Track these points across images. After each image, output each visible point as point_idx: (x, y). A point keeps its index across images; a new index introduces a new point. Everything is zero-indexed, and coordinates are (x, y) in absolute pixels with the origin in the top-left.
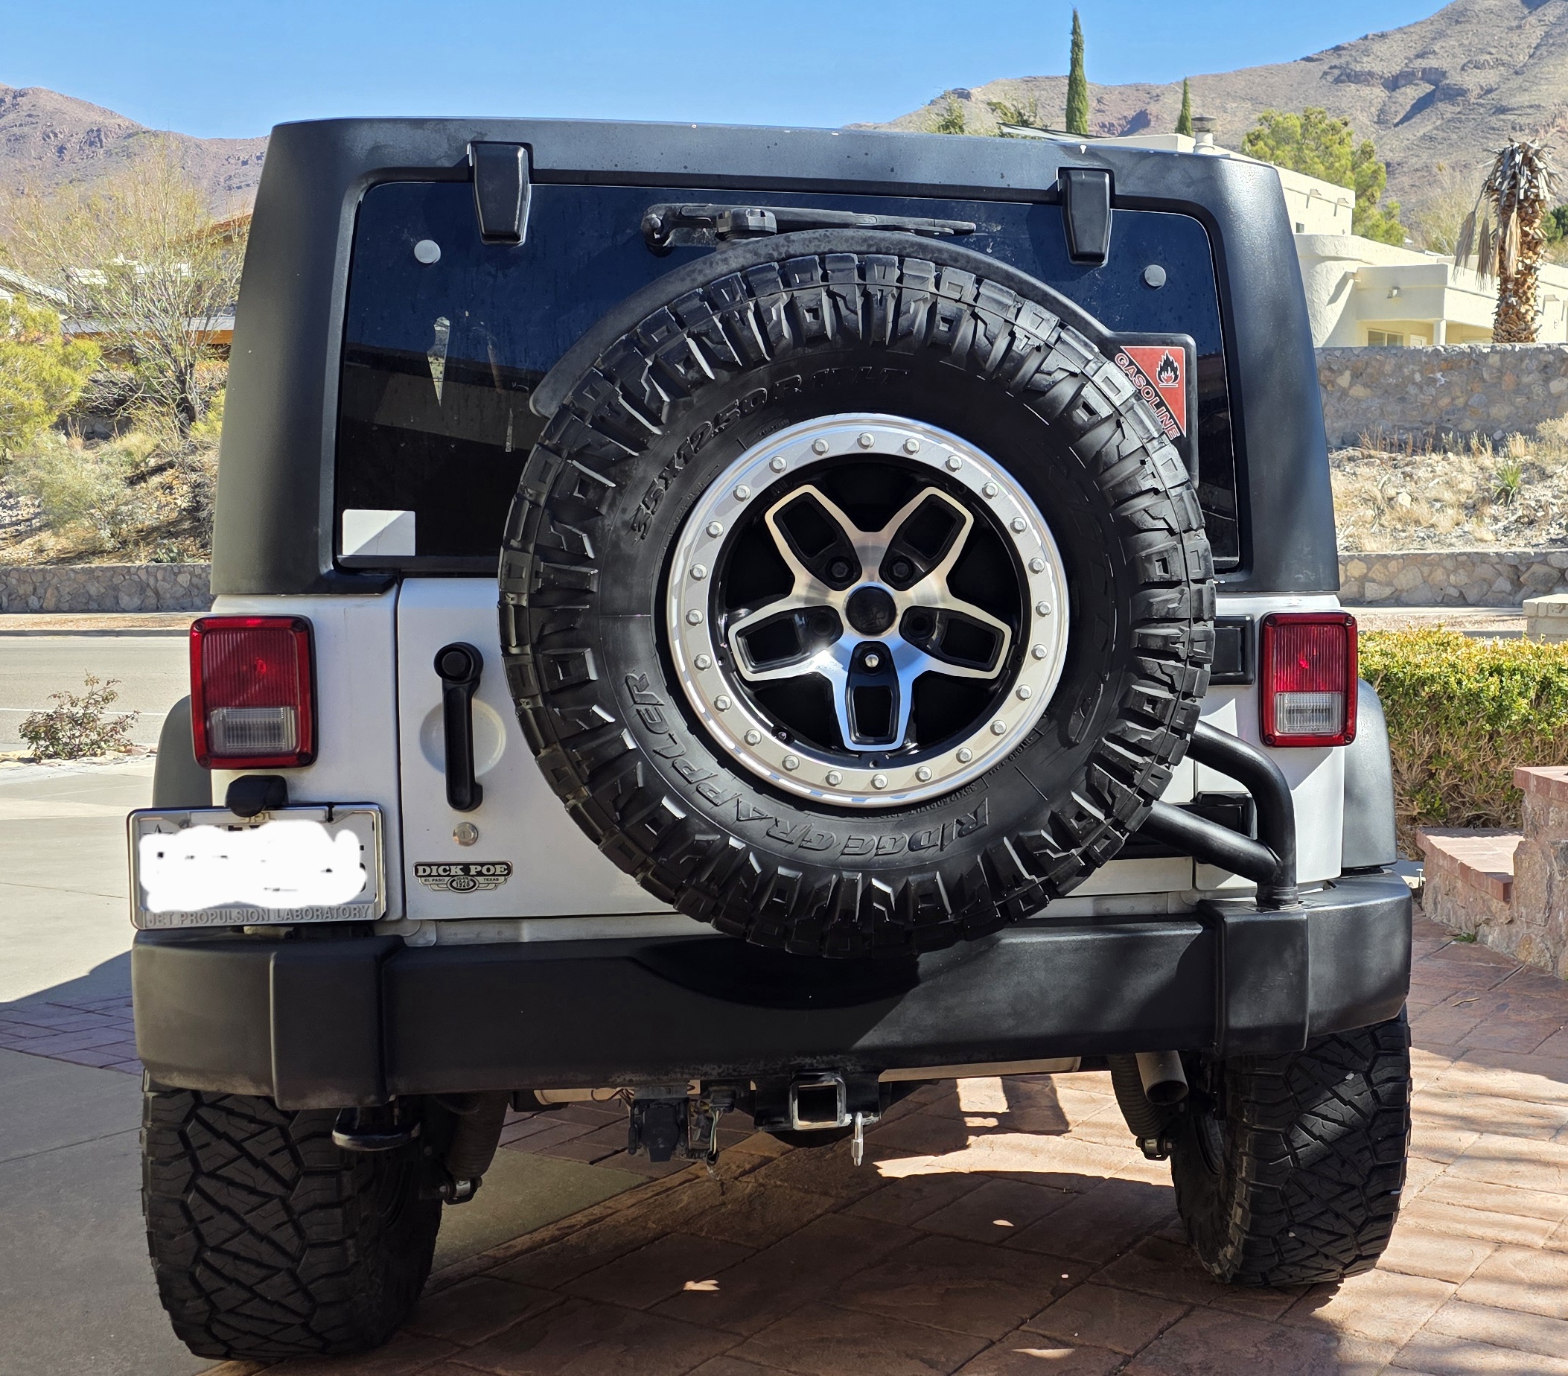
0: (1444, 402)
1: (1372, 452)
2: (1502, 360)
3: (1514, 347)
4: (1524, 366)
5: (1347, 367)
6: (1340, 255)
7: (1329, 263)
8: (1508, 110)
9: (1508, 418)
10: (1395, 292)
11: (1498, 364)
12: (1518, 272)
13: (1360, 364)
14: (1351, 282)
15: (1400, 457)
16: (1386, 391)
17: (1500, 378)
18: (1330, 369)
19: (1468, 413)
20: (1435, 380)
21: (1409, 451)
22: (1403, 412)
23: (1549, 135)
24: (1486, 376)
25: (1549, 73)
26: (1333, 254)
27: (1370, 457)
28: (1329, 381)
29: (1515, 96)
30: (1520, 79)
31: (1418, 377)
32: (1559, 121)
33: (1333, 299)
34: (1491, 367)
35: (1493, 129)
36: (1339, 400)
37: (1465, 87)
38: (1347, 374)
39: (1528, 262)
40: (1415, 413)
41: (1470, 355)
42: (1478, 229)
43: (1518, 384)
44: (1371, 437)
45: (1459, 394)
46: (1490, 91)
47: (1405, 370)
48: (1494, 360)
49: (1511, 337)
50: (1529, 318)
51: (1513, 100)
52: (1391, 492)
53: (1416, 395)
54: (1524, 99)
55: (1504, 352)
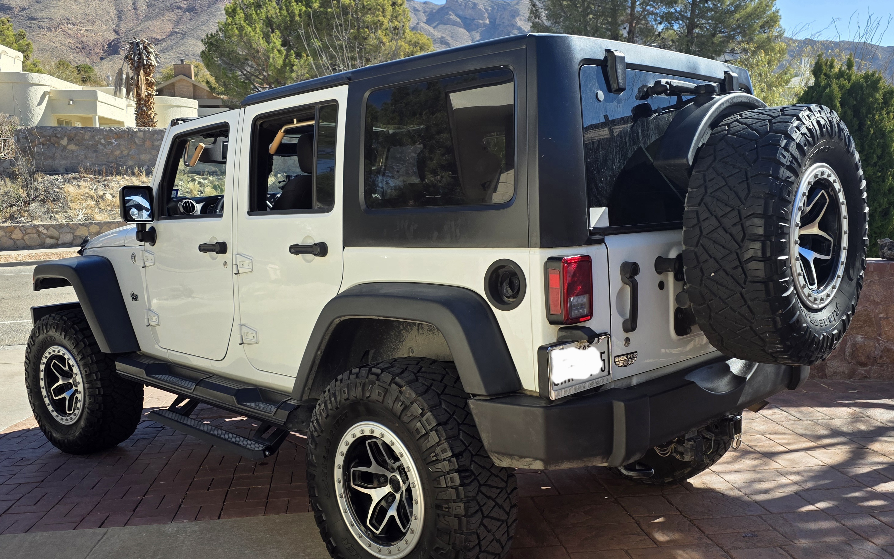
0: (117, 153)
1: (85, 175)
2: (144, 134)
3: (149, 129)
4: (155, 138)
5: (65, 136)
6: (41, 83)
7: (35, 87)
8: (35, 19)
9: (149, 160)
10: (71, 102)
11: (142, 136)
12: (146, 96)
13: (72, 135)
14: (47, 96)
15: (100, 177)
16: (87, 147)
17: (143, 142)
18: (56, 137)
19: (129, 158)
20: (112, 143)
21: (104, 175)
22: (97, 157)
23: (57, 32)
24: (137, 141)
25: (54, 4)
26: (38, 83)
27: (84, 177)
28: (56, 142)
29: (38, 12)
30: (40, 5)
31: (103, 141)
32: (61, 26)
33: (40, 104)
34: (139, 137)
35: (29, 27)
36: (62, 151)
37: (11, 6)
38: (66, 139)
39: (150, 92)
40: (103, 158)
41: (128, 132)
42: (124, 76)
43: (153, 145)
44: (84, 168)
45: (124, 149)
46: (24, 9)
47: (96, 138)
48: (140, 134)
49: (145, 124)
50: (152, 117)
51: (37, 14)
52: (101, 193)
53: (103, 150)
54: (43, 15)
55: (144, 132)
